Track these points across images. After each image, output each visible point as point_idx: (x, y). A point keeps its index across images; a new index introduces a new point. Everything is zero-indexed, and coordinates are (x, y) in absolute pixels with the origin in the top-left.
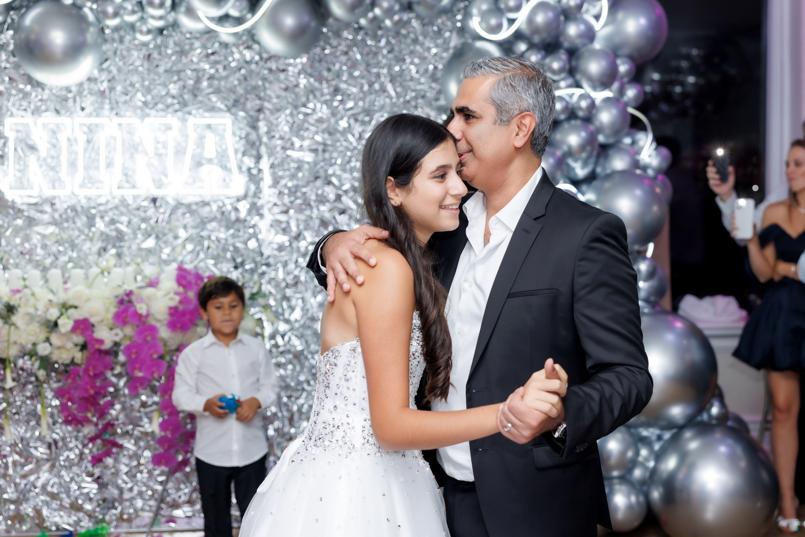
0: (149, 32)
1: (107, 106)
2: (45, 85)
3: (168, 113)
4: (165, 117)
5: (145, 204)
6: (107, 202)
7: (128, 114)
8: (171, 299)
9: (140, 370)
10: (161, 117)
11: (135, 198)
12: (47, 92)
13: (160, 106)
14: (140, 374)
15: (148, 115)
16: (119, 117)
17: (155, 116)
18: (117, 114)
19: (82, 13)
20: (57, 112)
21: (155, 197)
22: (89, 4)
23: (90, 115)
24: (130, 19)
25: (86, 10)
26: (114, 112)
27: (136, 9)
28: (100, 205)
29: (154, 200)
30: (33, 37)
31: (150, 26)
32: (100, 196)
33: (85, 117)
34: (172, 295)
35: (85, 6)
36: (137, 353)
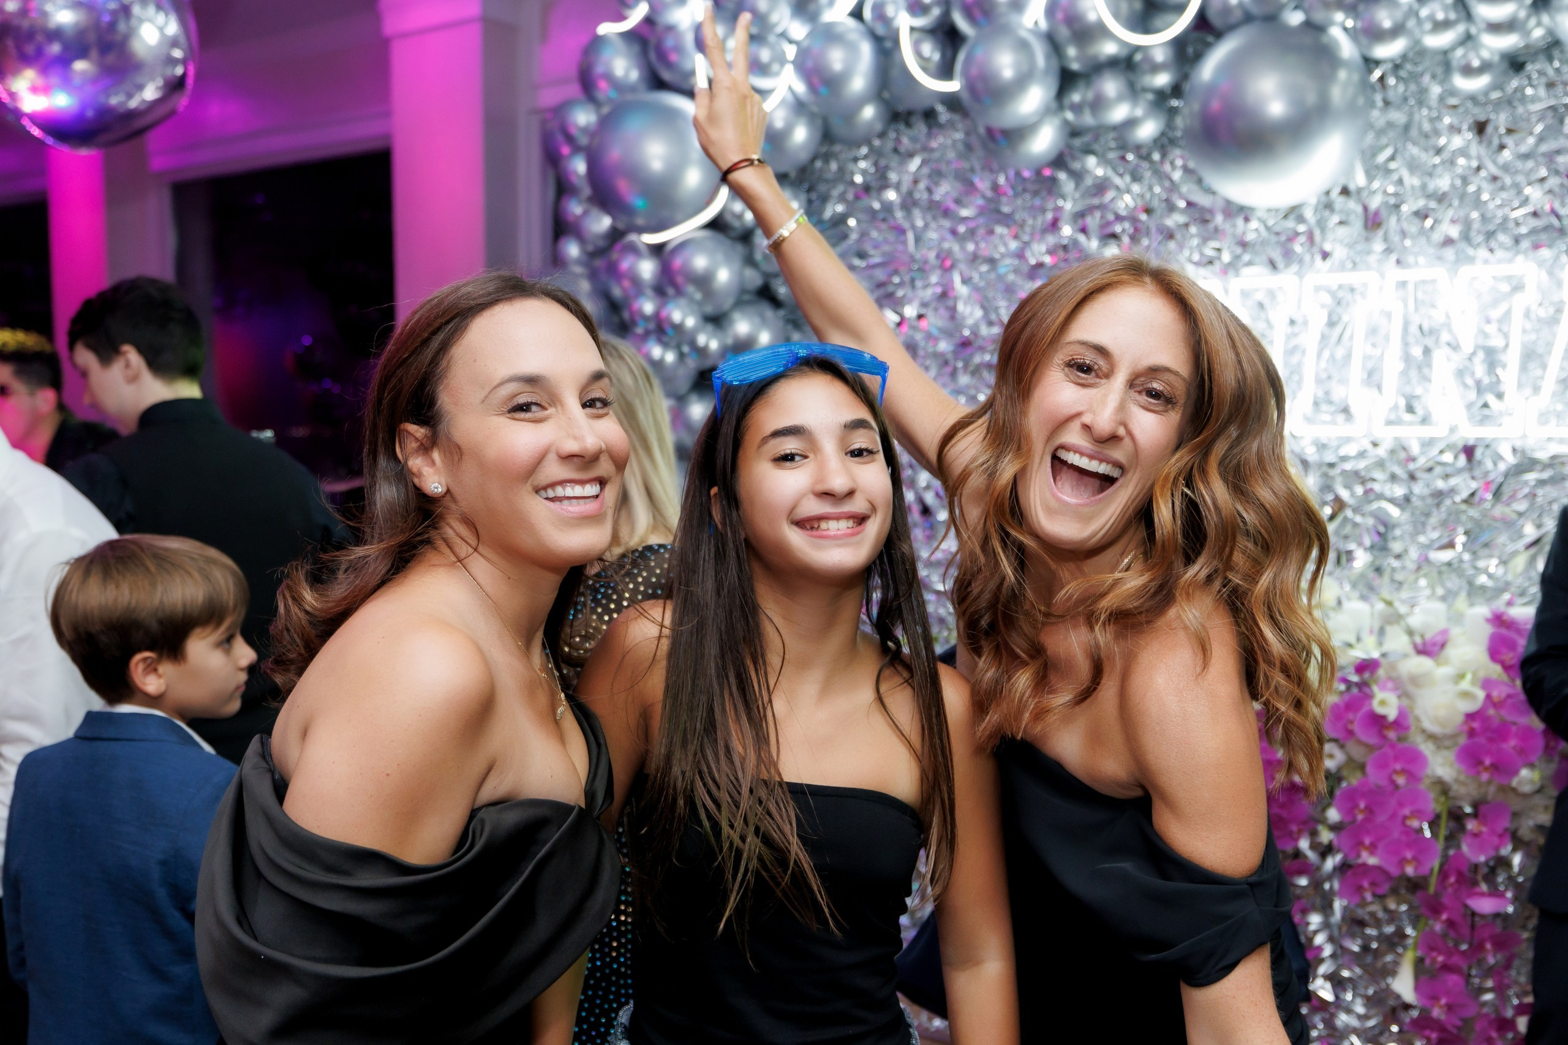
0: (1485, 67)
1: (1378, 246)
2: (1252, 209)
3: (1518, 253)
4: (1510, 261)
5: (1448, 457)
6: (1362, 454)
7: (1421, 260)
8: (1466, 695)
9: (1373, 849)
10: (1500, 262)
11: (1427, 443)
12: (1254, 224)
13: (1502, 238)
14: (1372, 861)
15: (1471, 260)
16: (1404, 268)
17: (1486, 262)
18: (1398, 262)
19: (1324, 39)
20: (1273, 265)
21: (1471, 443)
22: (1339, 16)
23: (1342, 268)
24: (1437, 41)
25: (1336, 32)
26: (1393, 258)
27: (1452, 16)
28: (1344, 459)
29: (1469, 451)
30: (1215, 105)
31: (1485, 54)
32: (1348, 440)
33: (1330, 271)
34: (1465, 685)
35: (1332, 23)
36: (1370, 810)
